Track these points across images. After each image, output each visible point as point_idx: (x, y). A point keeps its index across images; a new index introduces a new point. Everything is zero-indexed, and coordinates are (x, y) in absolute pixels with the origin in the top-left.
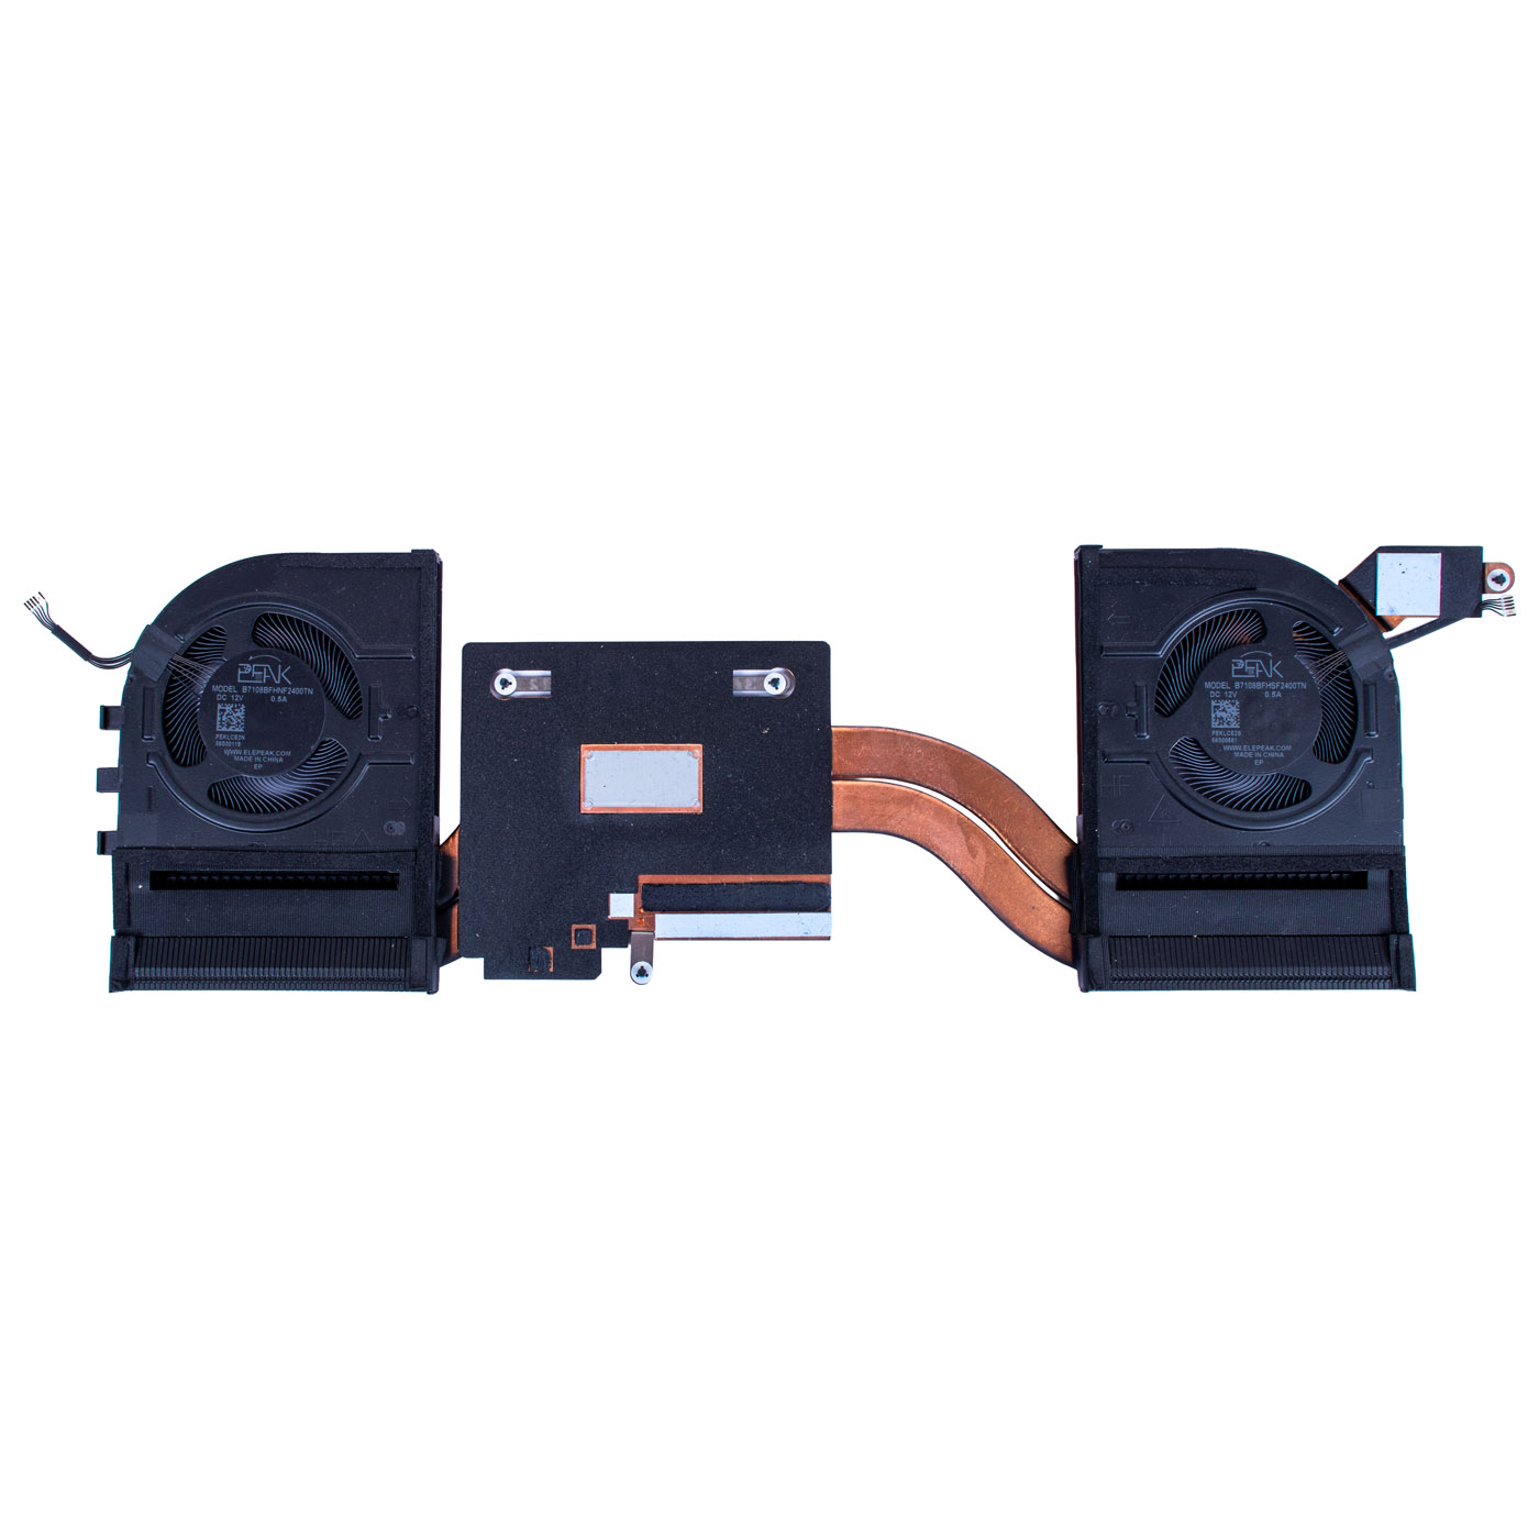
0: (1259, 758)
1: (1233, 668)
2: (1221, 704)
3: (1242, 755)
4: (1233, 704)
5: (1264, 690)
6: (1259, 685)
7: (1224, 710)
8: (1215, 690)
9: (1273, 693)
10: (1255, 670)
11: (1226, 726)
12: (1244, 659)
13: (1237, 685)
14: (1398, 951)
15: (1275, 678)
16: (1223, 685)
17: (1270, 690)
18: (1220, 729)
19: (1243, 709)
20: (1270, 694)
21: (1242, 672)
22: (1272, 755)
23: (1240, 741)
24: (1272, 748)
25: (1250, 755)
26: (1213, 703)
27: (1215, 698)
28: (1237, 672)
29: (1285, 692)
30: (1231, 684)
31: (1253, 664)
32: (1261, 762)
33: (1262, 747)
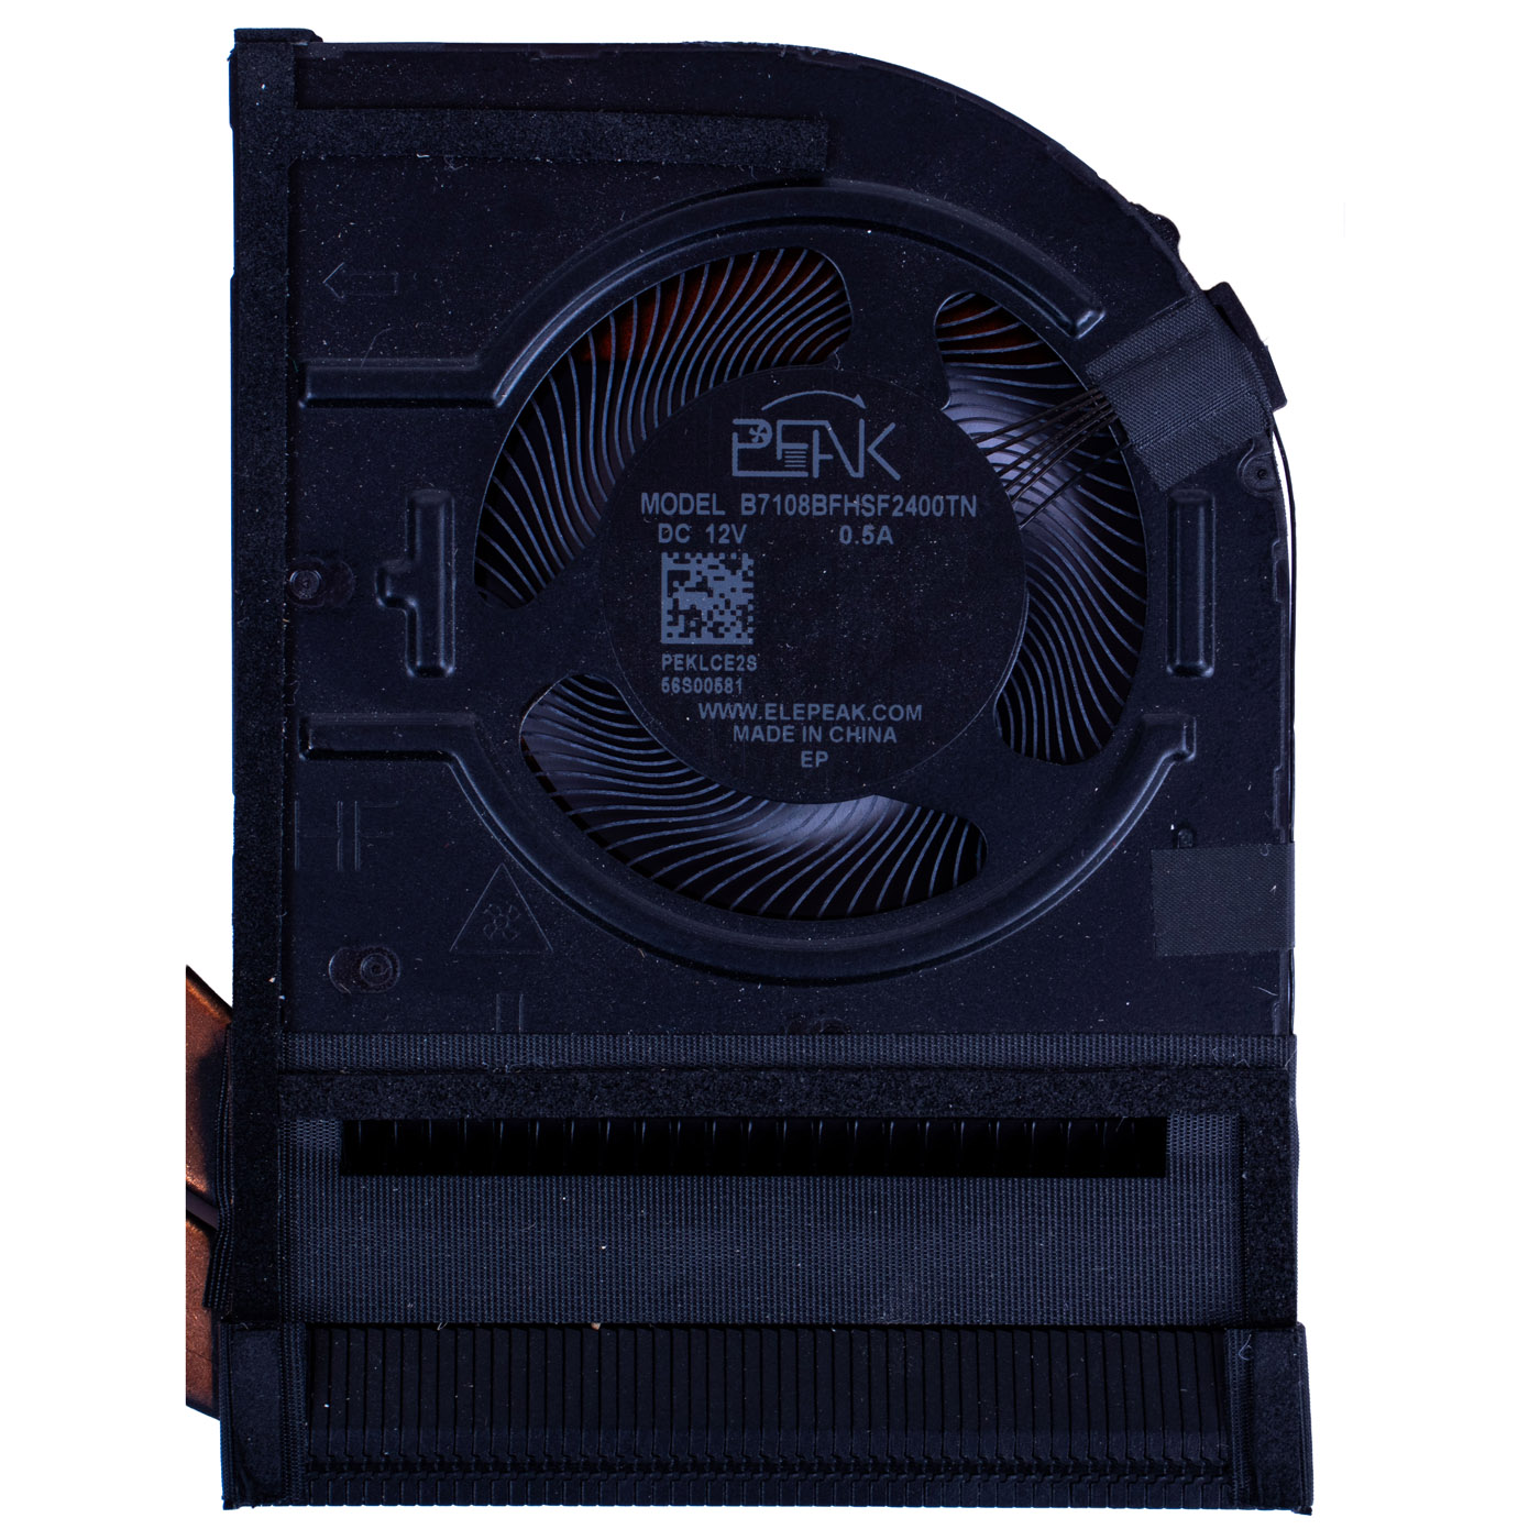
0: (814, 746)
1: (737, 446)
2: (692, 567)
3: (758, 733)
4: (733, 566)
5: (838, 518)
6: (820, 504)
7: (702, 587)
8: (675, 520)
9: (867, 530)
10: (809, 453)
11: (707, 638)
12: (772, 417)
13: (748, 503)
14: (1249, 1386)
15: (875, 480)
16: (701, 503)
17: (857, 522)
18: (688, 650)
19: (763, 584)
20: (857, 534)
21: (765, 458)
22: (859, 735)
23: (754, 689)
24: (857, 712)
25: (786, 734)
26: (668, 563)
27: (672, 547)
28: (749, 459)
29: (907, 528)
30: (730, 503)
31: (802, 435)
32: (822, 757)
33: (827, 709)
